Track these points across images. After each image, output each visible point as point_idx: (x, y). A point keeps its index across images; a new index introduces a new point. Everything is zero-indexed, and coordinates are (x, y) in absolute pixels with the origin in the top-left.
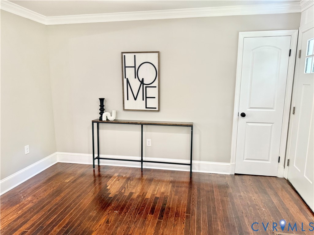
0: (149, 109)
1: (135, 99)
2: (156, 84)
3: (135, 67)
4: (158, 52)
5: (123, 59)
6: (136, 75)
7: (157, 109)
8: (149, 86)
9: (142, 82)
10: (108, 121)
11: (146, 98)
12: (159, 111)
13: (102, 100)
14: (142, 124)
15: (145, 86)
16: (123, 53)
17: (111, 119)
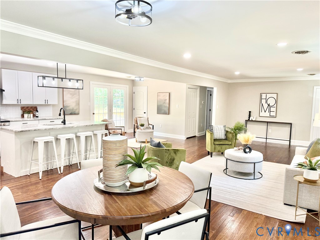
0: (271, 116)
1: (265, 112)
2: (275, 106)
3: (266, 99)
4: (277, 93)
5: (261, 96)
6: (266, 102)
7: (275, 116)
8: (272, 107)
9: (269, 105)
10: (252, 121)
11: (270, 111)
12: (276, 117)
13: (250, 112)
14: (268, 122)
15: (270, 107)
16: (261, 93)
17: (253, 120)
